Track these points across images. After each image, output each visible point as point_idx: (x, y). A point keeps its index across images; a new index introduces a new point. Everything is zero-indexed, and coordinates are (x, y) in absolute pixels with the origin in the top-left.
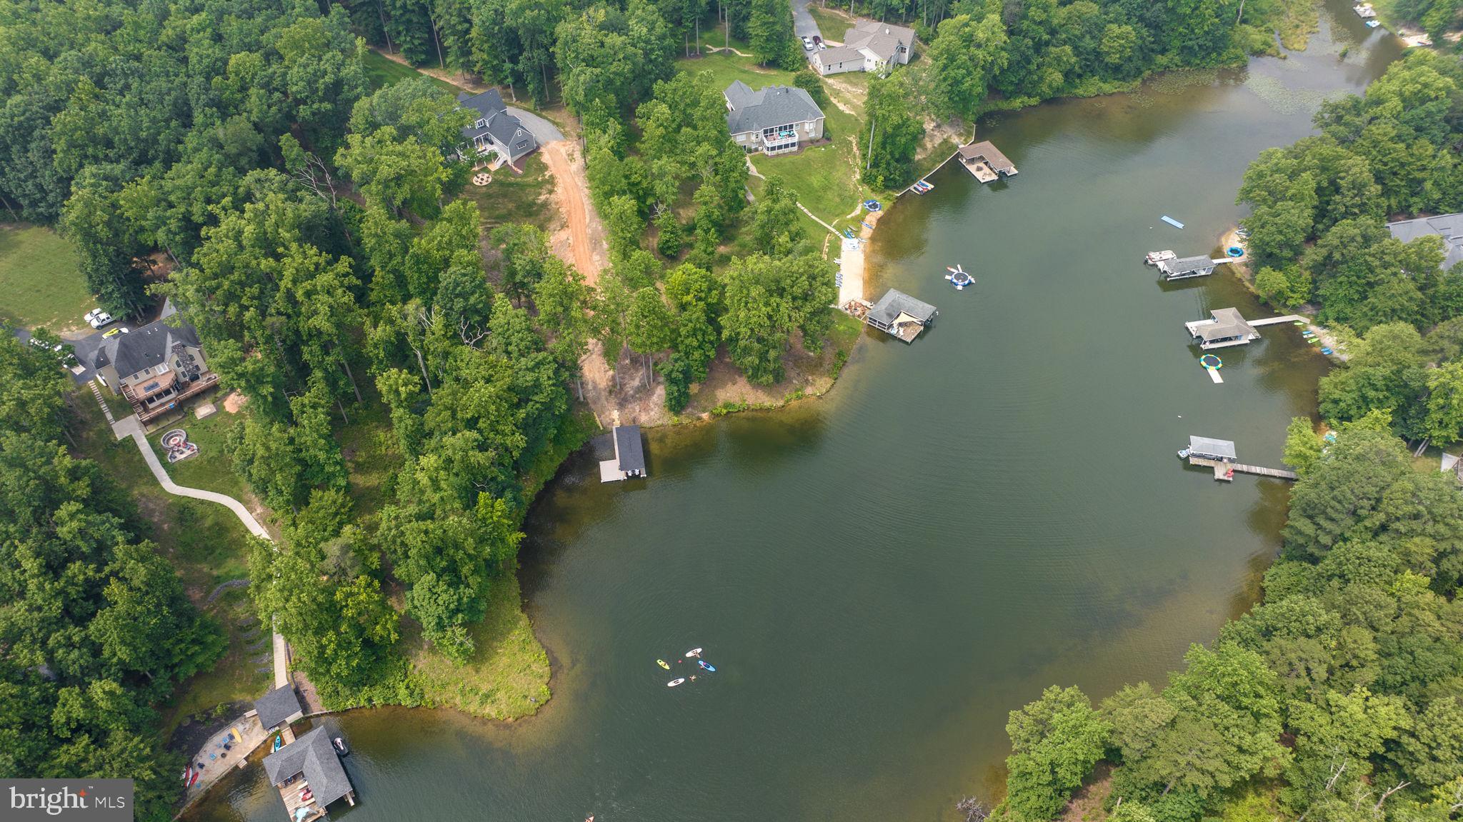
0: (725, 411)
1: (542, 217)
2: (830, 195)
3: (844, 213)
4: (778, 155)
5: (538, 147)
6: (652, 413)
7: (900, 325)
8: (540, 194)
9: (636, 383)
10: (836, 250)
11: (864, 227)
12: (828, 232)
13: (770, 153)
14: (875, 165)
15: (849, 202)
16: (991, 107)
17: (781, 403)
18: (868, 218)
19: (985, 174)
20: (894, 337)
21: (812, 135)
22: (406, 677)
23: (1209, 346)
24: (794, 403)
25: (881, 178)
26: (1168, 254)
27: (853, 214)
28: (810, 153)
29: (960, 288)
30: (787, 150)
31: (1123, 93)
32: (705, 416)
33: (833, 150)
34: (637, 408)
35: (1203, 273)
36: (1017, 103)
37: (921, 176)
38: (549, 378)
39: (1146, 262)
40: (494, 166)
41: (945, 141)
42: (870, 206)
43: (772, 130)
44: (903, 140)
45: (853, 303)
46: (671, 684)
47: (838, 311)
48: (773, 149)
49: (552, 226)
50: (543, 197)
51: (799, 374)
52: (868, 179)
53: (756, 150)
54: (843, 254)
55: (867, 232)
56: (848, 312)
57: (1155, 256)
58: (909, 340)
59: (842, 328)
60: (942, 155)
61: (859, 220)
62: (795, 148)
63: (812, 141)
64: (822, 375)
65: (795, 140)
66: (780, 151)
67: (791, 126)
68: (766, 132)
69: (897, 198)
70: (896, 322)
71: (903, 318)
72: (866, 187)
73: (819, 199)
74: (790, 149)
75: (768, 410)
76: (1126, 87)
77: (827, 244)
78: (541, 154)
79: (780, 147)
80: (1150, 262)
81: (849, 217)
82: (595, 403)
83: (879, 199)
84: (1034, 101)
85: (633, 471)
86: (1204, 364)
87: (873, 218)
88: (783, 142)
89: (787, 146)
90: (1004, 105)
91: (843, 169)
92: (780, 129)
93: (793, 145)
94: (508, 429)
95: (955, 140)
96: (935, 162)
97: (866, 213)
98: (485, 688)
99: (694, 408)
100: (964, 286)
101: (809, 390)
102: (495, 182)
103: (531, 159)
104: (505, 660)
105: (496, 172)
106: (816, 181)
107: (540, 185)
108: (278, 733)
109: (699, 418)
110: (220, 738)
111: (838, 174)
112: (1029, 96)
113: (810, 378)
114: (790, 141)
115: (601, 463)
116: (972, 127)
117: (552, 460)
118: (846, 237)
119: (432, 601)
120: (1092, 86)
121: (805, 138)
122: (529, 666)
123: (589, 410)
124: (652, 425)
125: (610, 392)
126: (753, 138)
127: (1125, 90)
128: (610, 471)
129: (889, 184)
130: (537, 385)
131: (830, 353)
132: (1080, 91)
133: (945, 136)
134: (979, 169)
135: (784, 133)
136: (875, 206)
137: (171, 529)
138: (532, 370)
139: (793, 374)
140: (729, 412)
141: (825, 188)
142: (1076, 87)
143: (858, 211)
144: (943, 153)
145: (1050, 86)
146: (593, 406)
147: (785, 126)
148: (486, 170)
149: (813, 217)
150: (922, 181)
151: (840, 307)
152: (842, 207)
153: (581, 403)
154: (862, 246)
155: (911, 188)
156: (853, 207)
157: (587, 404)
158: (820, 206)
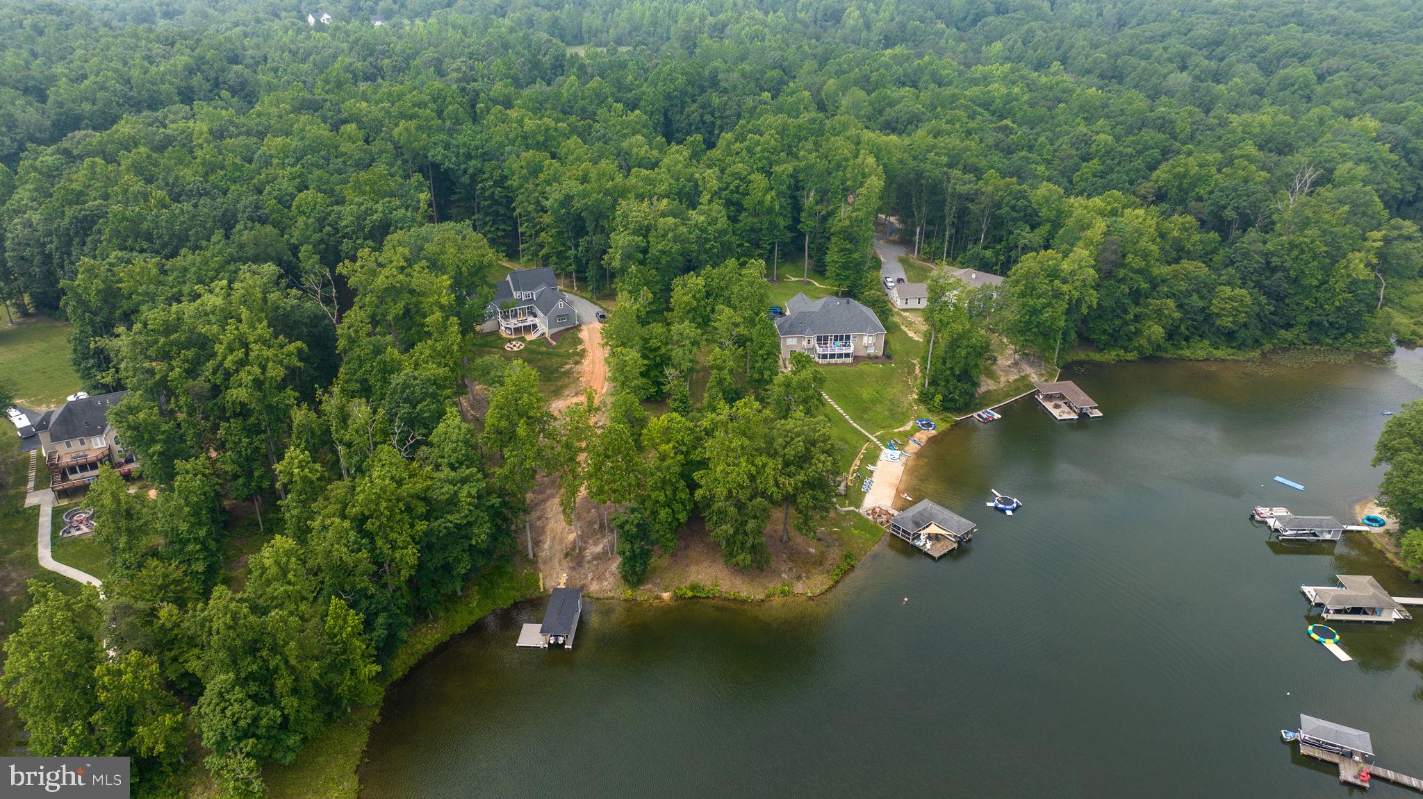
0: (690, 594)
1: (559, 384)
2: (879, 408)
3: (891, 426)
4: (829, 364)
5: (580, 325)
6: (605, 583)
7: (929, 537)
8: (566, 364)
9: (599, 549)
10: (872, 458)
11: (911, 443)
12: (868, 440)
13: (820, 361)
14: (934, 382)
15: (899, 417)
16: (1082, 355)
17: (761, 596)
18: (918, 435)
19: (1064, 412)
20: (919, 550)
21: (871, 351)
23: (1332, 616)
24: (777, 599)
25: (939, 397)
26: (1282, 512)
27: (902, 429)
28: (863, 367)
30: (840, 361)
31: (1238, 361)
32: (666, 596)
33: (892, 368)
34: (590, 576)
35: (1328, 537)
36: (1111, 356)
37: (988, 406)
38: (469, 495)
39: (1252, 517)
40: (531, 337)
41: (1023, 379)
42: (923, 425)
43: (826, 338)
44: (964, 352)
45: (878, 510)
47: (859, 514)
48: (825, 356)
49: (566, 393)
50: (567, 367)
51: (791, 569)
52: (925, 398)
54: (879, 463)
55: (912, 447)
56: (870, 517)
57: (1264, 511)
58: (936, 555)
60: (1018, 390)
61: (908, 435)
62: (850, 360)
63: (869, 357)
64: (820, 575)
65: (851, 350)
66: (833, 361)
67: (848, 337)
68: (819, 339)
69: (956, 422)
70: (923, 534)
71: (933, 529)
72: (922, 407)
73: (865, 410)
74: (844, 360)
75: (744, 602)
76: (1240, 356)
77: (863, 452)
78: (580, 331)
79: (832, 356)
80: (1257, 516)
81: (896, 431)
82: (545, 563)
83: (934, 420)
84: (1132, 356)
85: (557, 640)
87: (923, 436)
88: (837, 351)
89: (840, 356)
90: (1097, 357)
91: (900, 387)
92: (836, 338)
93: (847, 355)
94: (400, 540)
95: (1034, 378)
96: (1007, 396)
97: (916, 430)
99: (655, 584)
101: (799, 588)
102: (526, 349)
103: (568, 335)
105: (531, 342)
106: (865, 393)
107: (569, 356)
109: (658, 597)
111: (893, 391)
112: (1126, 349)
113: (804, 575)
114: (844, 351)
115: (525, 625)
116: (1057, 371)
117: (471, 613)
118: (887, 447)
119: (218, 709)
120: (1200, 350)
121: (862, 353)
123: (537, 570)
124: (601, 596)
125: (567, 555)
126: (805, 343)
127: (1241, 358)
128: (531, 636)
129: (949, 406)
130: (453, 502)
131: (835, 554)
132: (1187, 353)
134: (1056, 406)
135: (839, 343)
136: (929, 425)
138: (452, 482)
139: (784, 567)
140: (695, 597)
141: (874, 402)
142: (1182, 349)
143: (908, 427)
144: (1018, 388)
145: (1149, 340)
146: (541, 566)
147: (842, 337)
148: (522, 339)
149: (855, 425)
150: (988, 410)
151: (861, 511)
152: (891, 421)
153: (529, 561)
154: (904, 459)
155: (975, 415)
156: (902, 422)
157: (537, 562)
158: (865, 416)
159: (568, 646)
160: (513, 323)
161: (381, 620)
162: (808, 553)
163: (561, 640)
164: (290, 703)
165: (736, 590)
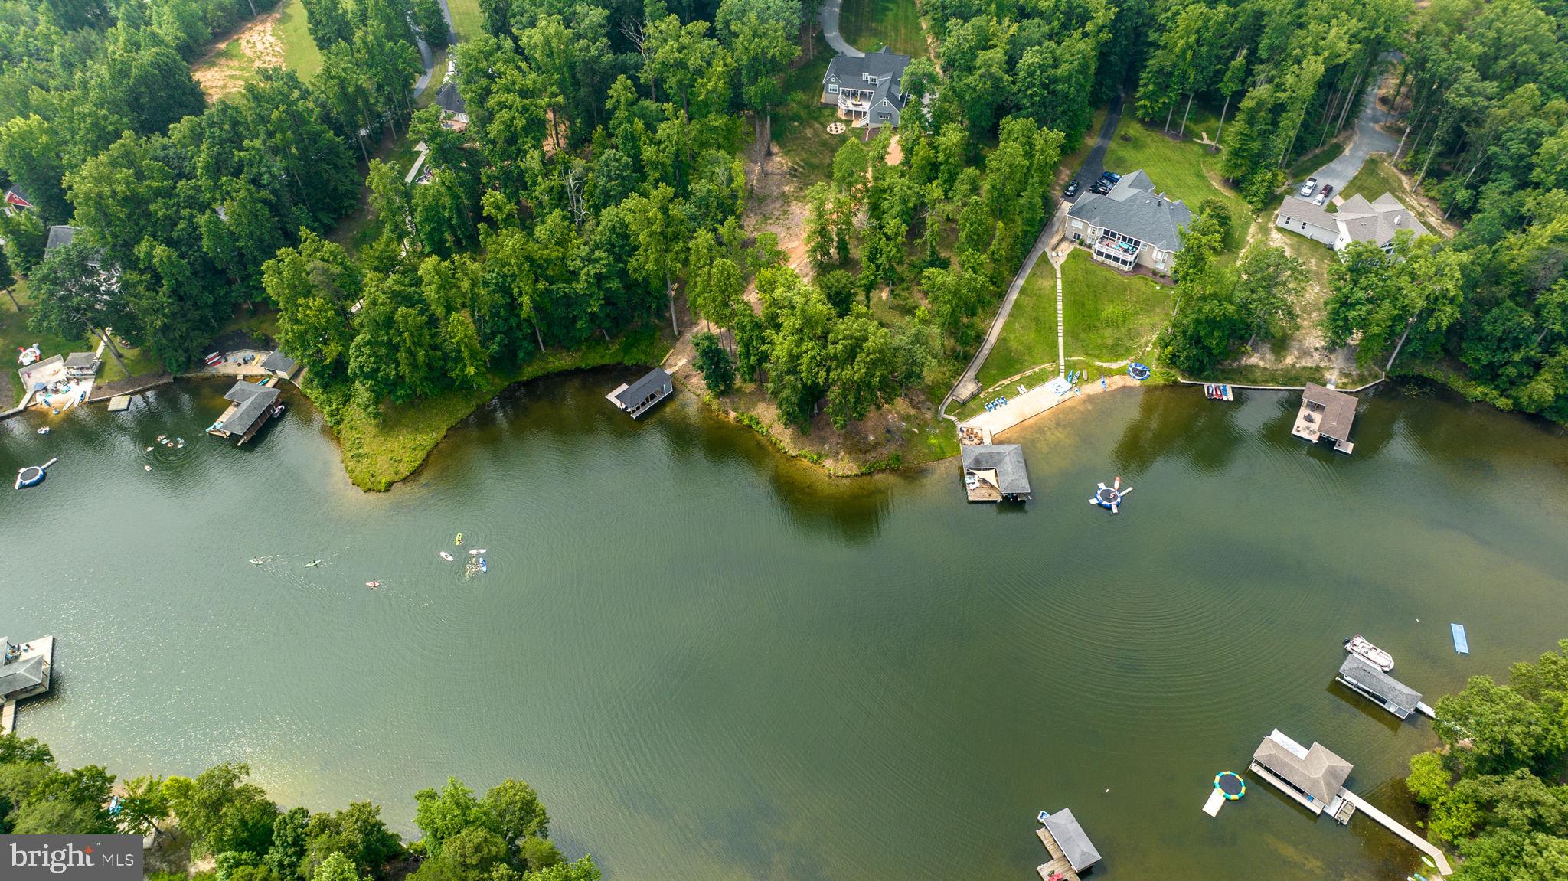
0: (746, 422)
2: (1108, 332)
3: (1099, 357)
4: (1103, 263)
7: (984, 481)
10: (1033, 382)
11: (1100, 382)
12: (1055, 361)
13: (1095, 256)
15: (1117, 350)
16: (1438, 374)
17: (793, 452)
18: (1117, 378)
19: (1308, 429)
21: (1161, 267)
22: (344, 404)
24: (805, 463)
26: (1386, 659)
27: (1105, 365)
28: (1136, 282)
29: (1093, 501)
30: (1115, 264)
32: (733, 414)
33: (1168, 296)
35: (1392, 710)
36: (1477, 391)
37: (1234, 381)
39: (1342, 643)
40: (856, 124)
41: (1318, 369)
42: (1135, 370)
43: (1114, 235)
45: (977, 432)
46: (443, 554)
47: (954, 427)
48: (1100, 254)
51: (838, 444)
52: (1165, 342)
53: (1090, 247)
54: (1037, 389)
55: (1096, 387)
56: (961, 435)
57: (1361, 645)
58: (971, 498)
59: (933, 441)
60: (1292, 380)
62: (1126, 268)
63: (1155, 273)
64: (855, 460)
65: (1129, 258)
66: (1107, 261)
67: (1137, 243)
68: (1107, 232)
69: (1176, 383)
70: (983, 474)
72: (1155, 350)
73: (1089, 328)
74: (1119, 265)
77: (1037, 370)
79: (1108, 256)
80: (1348, 646)
81: (1098, 363)
82: (683, 343)
83: (1154, 369)
86: (1217, 778)
87: (1118, 381)
88: (1114, 254)
89: (1116, 259)
90: (1457, 383)
92: (1124, 239)
93: (1124, 262)
95: (1332, 376)
96: (1273, 380)
97: (1122, 372)
98: (365, 450)
99: (733, 402)
100: (1099, 504)
101: (828, 463)
102: (842, 135)
104: (395, 446)
105: (854, 129)
106: (1109, 310)
108: (270, 377)
109: (726, 413)
110: (248, 354)
111: (1144, 320)
112: (1500, 393)
113: (842, 454)
114: (1122, 256)
115: (625, 384)
116: (1376, 377)
118: (1066, 377)
121: (1146, 265)
122: (400, 461)
123: (673, 346)
126: (1090, 231)
133: (1323, 365)
134: (1309, 419)
135: (1125, 246)
136: (1142, 373)
137: (370, 220)
139: (834, 440)
140: (748, 426)
141: (1112, 323)
143: (1115, 366)
144: (1296, 378)
146: (678, 345)
147: (1130, 241)
148: (848, 123)
149: (1061, 340)
150: (1229, 387)
151: (960, 425)
152: (1104, 351)
153: (674, 335)
154: (1069, 395)
155: (1206, 385)
156: (1117, 357)
157: (678, 340)
158: (1083, 335)
159: (634, 416)
160: (850, 104)
161: (498, 339)
162: (866, 438)
163: (629, 410)
164: (404, 369)
165: (780, 438)
